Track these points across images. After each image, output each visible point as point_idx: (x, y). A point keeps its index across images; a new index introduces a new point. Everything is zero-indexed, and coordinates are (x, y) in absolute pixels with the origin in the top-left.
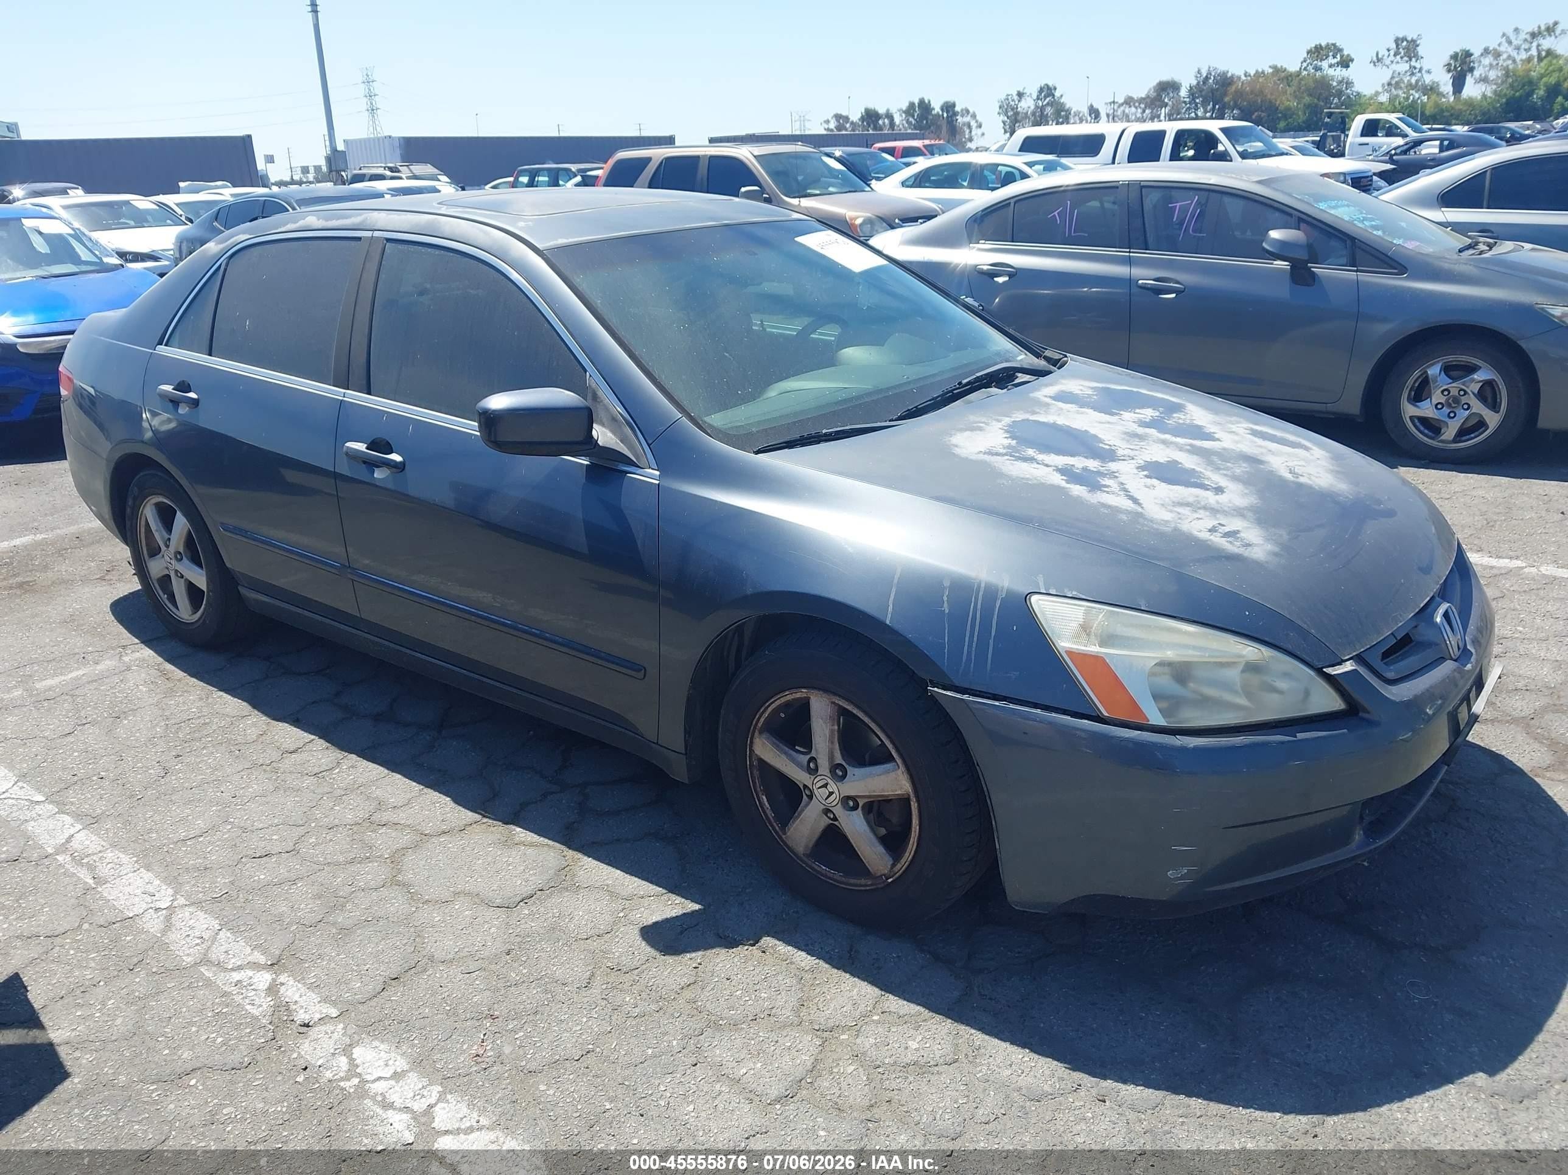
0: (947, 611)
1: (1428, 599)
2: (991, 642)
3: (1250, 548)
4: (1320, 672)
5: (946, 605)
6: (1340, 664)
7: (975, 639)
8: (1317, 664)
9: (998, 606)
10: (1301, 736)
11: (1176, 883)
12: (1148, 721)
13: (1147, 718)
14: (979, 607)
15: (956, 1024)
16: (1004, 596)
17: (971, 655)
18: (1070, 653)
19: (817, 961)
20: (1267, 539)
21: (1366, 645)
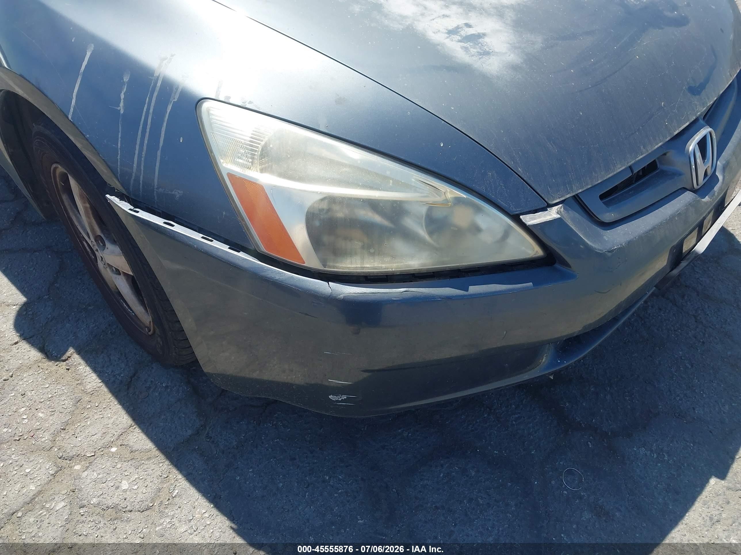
0: (122, 112)
1: (687, 124)
2: (159, 153)
3: (485, 58)
4: (516, 219)
5: (122, 104)
6: (544, 209)
7: (145, 148)
8: (514, 210)
9: (168, 111)
10: (473, 289)
11: (339, 404)
12: (304, 263)
13: (302, 259)
14: (151, 111)
15: (171, 467)
16: (176, 100)
17: (140, 166)
18: (231, 176)
19: (101, 384)
20: (514, 48)
21: (587, 185)
